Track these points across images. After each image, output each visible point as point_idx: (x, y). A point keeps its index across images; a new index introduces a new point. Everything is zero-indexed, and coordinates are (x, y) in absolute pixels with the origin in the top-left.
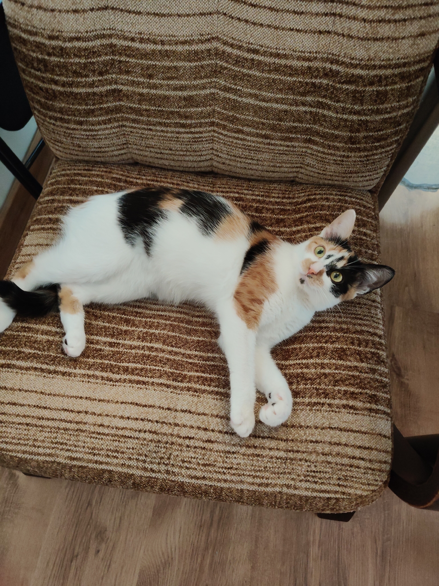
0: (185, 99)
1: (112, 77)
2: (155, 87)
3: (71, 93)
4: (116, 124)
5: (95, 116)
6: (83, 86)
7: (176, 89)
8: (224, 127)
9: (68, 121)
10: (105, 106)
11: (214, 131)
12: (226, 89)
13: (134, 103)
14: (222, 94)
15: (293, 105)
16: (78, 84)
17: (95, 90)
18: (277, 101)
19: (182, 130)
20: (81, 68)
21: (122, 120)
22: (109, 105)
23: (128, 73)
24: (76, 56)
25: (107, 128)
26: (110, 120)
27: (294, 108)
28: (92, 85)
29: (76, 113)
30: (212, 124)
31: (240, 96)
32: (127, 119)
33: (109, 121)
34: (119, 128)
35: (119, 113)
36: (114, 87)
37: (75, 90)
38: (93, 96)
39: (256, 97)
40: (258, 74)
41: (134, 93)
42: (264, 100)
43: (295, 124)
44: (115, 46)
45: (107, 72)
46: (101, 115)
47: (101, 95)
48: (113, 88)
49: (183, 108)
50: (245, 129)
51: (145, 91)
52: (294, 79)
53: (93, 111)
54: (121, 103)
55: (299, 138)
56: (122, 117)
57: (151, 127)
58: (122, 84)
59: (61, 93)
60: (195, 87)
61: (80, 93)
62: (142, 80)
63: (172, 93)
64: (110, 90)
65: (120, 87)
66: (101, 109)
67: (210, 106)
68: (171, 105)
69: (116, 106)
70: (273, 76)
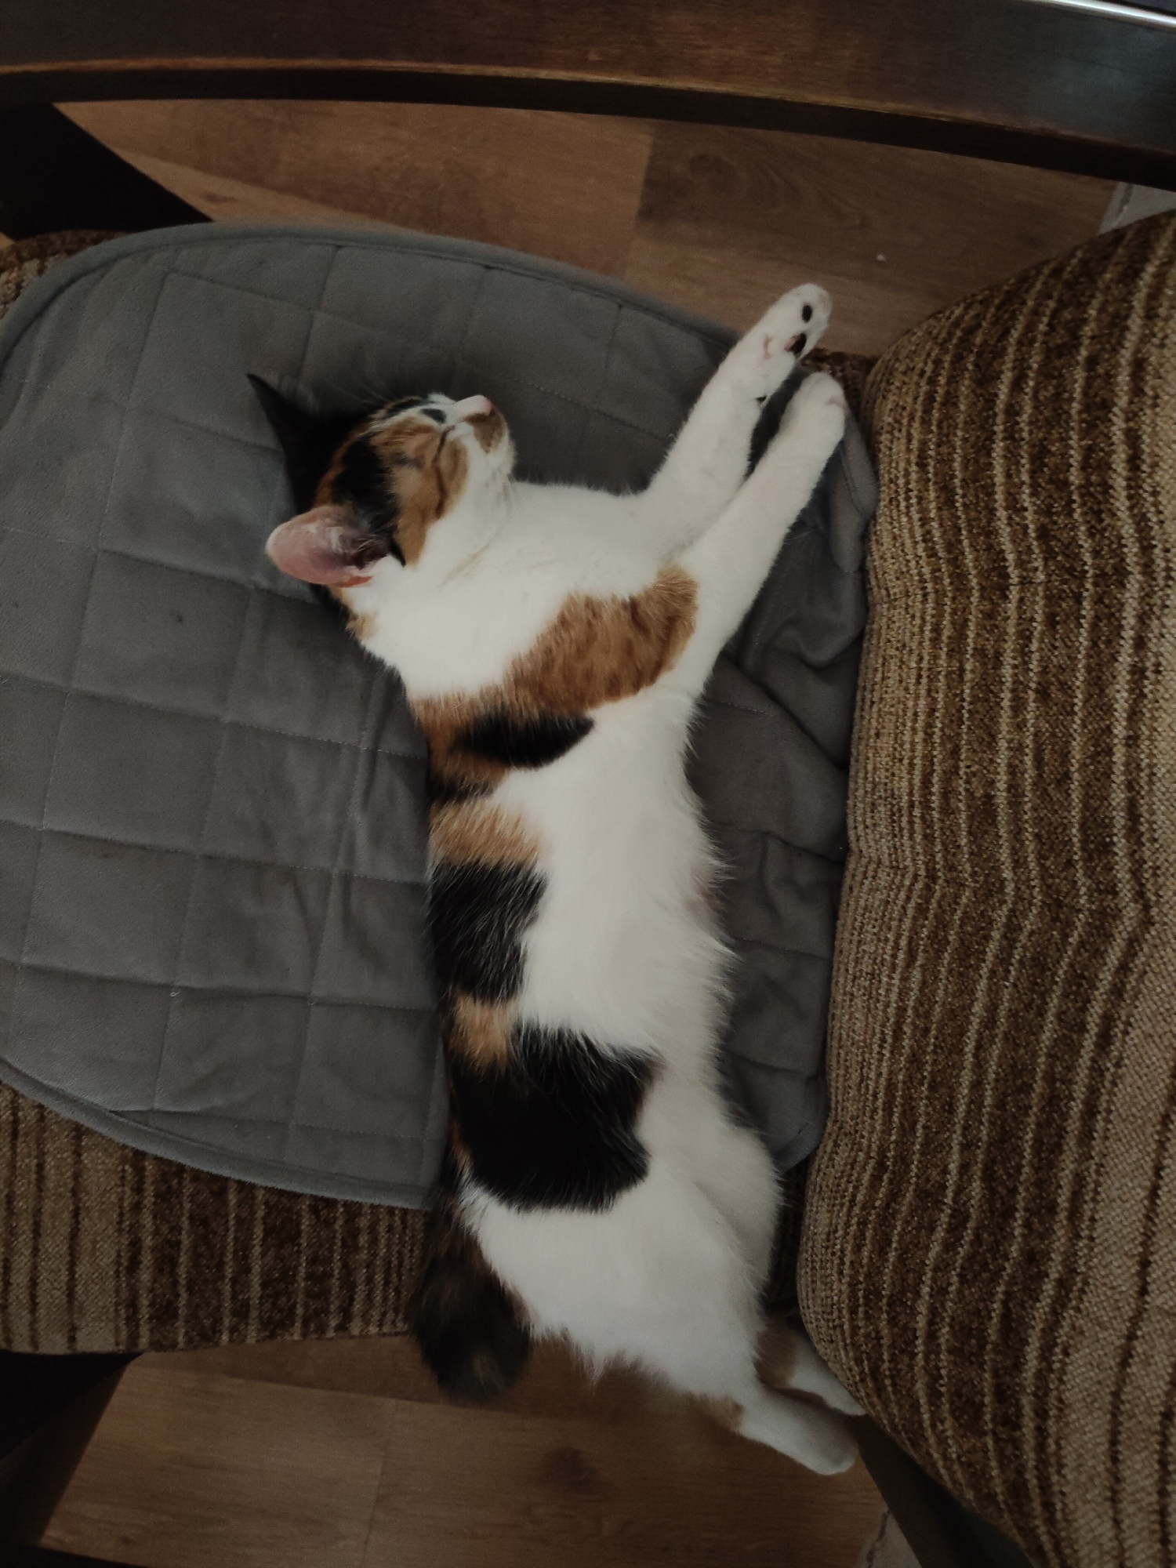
0: (989, 798)
1: (1036, 569)
2: (1018, 706)
3: (990, 437)
4: (926, 570)
5: (939, 509)
6: (1008, 476)
7: (1013, 771)
8: (922, 910)
9: (925, 422)
11: (916, 877)
12: (1012, 929)
13: (977, 635)
14: (1001, 915)
15: (964, 1135)
16: (1012, 457)
17: (1002, 515)
18: (977, 1086)
19: (917, 781)
20: (1056, 470)
21: (936, 591)
22: (969, 556)
23: (1051, 621)
24: (1089, 451)
25: (915, 543)
26: (935, 553)
27: (957, 1138)
28: (1014, 505)
29: (944, 449)
30: (932, 876)
31: (993, 973)
32: (939, 605)
33: (932, 553)
34: (920, 581)
36: (1014, 575)
37: (999, 447)
38: (986, 507)
39: (990, 1022)
40: (1046, 1037)
41: (1001, 638)
42: (979, 1047)
43: (920, 1132)
44: (1122, 585)
45: (1049, 555)
46: (943, 528)
47: (990, 533)
48: (1010, 570)
49: (967, 790)
50: (916, 975)
51: (1007, 672)
52: (1028, 1153)
53: (950, 502)
54: (976, 593)
55: (890, 1135)
56: (944, 593)
57: (924, 681)
58: (1021, 600)
59: (991, 399)
60: (1017, 834)
61: (990, 466)
62: (1034, 665)
63: (1002, 759)
64: (1005, 560)
65: (1014, 594)
66: (958, 530)
67: (974, 874)
68: (975, 751)
69: (967, 576)
70: (1039, 1086)
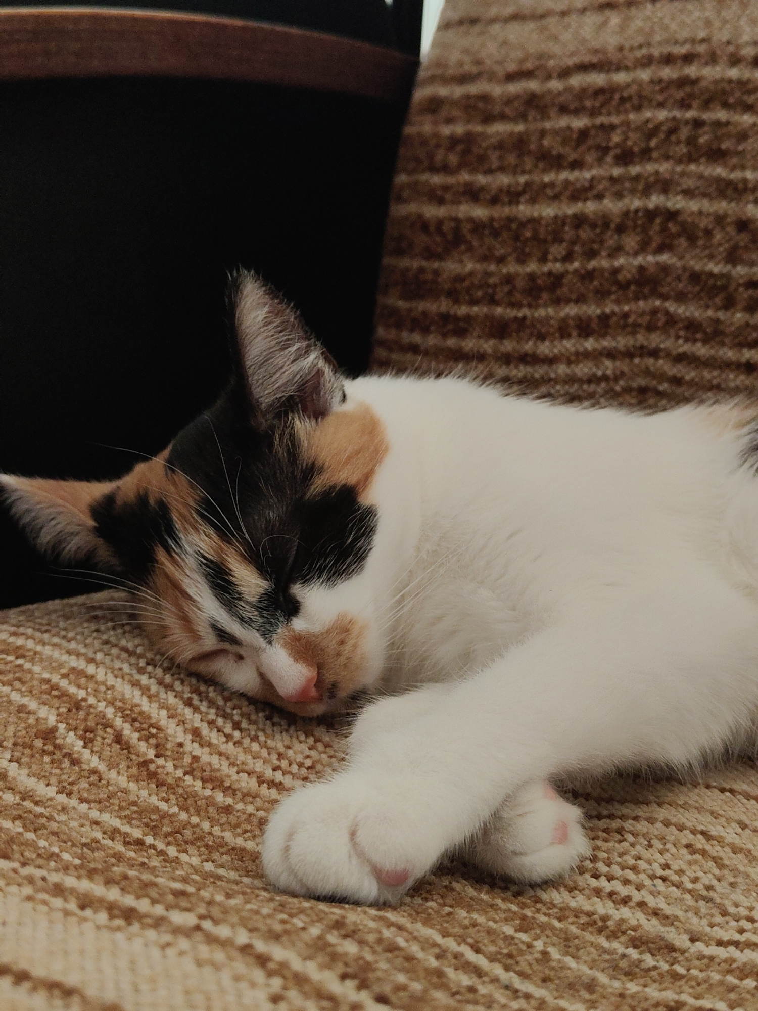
1: (657, 171)
3: (510, 221)
5: (558, 302)
6: (555, 198)
10: (605, 263)
13: (711, 257)
17: (590, 207)
22: (620, 261)
25: (586, 355)
26: (604, 319)
28: (583, 192)
29: (500, 292)
32: (669, 323)
34: (632, 357)
35: (645, 298)
36: (655, 200)
37: (524, 210)
38: (577, 227)
41: (721, 220)
44: (694, 82)
45: (646, 154)
46: (580, 299)
47: (604, 226)
48: (650, 205)
53: (557, 280)
54: (664, 258)
56: (654, 312)
58: (685, 192)
61: (537, 221)
64: (637, 211)
66: (589, 276)
69: (641, 269)
